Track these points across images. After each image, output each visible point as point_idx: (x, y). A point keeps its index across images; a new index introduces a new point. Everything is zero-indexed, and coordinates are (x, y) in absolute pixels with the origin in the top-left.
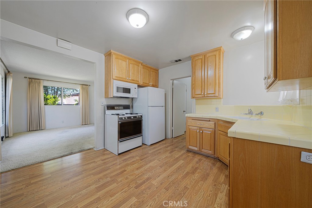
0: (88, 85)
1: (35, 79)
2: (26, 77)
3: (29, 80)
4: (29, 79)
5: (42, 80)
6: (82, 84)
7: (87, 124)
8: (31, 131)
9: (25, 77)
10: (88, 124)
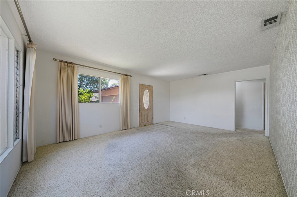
0: (129, 76)
1: (68, 63)
2: (56, 59)
3: (60, 64)
4: (59, 62)
5: (76, 66)
6: (123, 73)
7: (127, 129)
8: (61, 142)
9: (54, 59)
10: (129, 129)
